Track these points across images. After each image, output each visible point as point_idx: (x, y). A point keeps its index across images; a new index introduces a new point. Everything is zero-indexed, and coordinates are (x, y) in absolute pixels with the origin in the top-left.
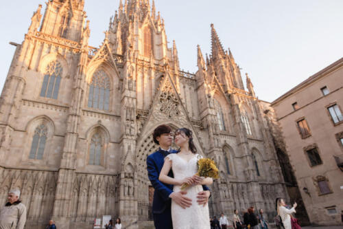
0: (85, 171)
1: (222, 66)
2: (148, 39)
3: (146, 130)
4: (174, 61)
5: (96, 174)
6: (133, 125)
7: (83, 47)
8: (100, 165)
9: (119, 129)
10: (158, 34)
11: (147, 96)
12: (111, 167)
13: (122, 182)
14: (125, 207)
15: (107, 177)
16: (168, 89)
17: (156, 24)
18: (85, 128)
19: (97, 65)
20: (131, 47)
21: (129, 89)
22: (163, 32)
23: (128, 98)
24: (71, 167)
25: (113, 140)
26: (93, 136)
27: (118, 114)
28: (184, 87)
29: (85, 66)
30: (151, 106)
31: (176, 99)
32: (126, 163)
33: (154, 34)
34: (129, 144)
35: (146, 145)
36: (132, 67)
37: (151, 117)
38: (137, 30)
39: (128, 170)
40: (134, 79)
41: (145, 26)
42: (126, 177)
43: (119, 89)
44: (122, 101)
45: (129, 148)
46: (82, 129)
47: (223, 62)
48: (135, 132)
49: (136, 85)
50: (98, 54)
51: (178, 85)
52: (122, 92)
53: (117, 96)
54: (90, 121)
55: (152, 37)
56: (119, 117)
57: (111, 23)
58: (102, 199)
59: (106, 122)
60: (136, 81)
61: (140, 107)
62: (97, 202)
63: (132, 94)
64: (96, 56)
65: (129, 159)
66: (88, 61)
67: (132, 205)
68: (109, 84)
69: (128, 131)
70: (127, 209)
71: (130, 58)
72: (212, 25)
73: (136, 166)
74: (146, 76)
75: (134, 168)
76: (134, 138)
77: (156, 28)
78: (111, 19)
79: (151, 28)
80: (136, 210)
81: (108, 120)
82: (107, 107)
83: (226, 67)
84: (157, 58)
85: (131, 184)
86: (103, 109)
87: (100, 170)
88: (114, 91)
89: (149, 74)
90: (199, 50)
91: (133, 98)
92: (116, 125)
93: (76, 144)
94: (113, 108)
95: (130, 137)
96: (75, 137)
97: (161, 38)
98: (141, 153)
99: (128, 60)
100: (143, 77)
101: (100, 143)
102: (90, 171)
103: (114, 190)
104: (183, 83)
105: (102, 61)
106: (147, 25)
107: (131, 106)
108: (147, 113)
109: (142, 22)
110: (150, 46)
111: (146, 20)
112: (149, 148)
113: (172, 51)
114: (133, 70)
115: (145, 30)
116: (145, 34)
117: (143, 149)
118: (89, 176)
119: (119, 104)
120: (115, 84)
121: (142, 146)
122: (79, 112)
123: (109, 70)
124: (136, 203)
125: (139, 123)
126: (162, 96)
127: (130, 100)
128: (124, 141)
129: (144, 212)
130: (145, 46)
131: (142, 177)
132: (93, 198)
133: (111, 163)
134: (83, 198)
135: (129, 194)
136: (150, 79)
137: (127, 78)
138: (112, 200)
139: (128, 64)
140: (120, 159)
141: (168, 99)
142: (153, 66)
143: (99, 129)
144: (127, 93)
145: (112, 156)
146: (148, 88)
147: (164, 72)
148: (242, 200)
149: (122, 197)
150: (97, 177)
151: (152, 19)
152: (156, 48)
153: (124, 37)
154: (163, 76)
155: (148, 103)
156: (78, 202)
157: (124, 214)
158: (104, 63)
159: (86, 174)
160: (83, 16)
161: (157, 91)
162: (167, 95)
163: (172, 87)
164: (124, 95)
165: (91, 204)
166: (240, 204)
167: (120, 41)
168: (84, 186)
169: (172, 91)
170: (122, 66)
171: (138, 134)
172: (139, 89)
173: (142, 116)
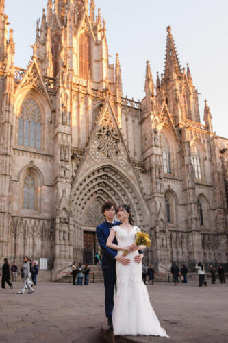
0: (20, 215)
1: (176, 90)
2: (85, 52)
3: (81, 171)
4: (116, 83)
5: (31, 218)
6: (68, 167)
7: (8, 67)
8: (35, 209)
9: (53, 171)
10: (98, 44)
11: (83, 131)
12: (45, 211)
13: (58, 226)
14: (60, 251)
15: (42, 221)
16: (108, 122)
17: (95, 29)
18: (17, 169)
19: (25, 93)
20: (65, 67)
21: (63, 124)
22: (104, 42)
23: (62, 134)
24: (6, 210)
25: (46, 183)
26: (26, 178)
27: (51, 154)
28: (127, 119)
29: (12, 94)
30: (87, 144)
31: (116, 135)
32: (61, 208)
33: (92, 44)
34: (64, 187)
35: (81, 188)
36: (66, 94)
37: (88, 157)
38: (71, 39)
39: (63, 215)
40: (69, 110)
41: (81, 32)
42: (61, 222)
43: (51, 122)
44: (55, 138)
45: (64, 192)
46: (14, 170)
47: (177, 83)
48: (69, 174)
49: (70, 118)
50: (26, 77)
51: (119, 117)
52: (55, 127)
53: (50, 132)
54: (22, 161)
55: (90, 49)
56: (52, 157)
57: (38, 30)
58: (38, 242)
59: (39, 162)
60: (70, 113)
61: (75, 145)
62: (34, 245)
63: (67, 129)
64: (24, 81)
65: (64, 204)
66: (16, 87)
67: (67, 249)
68: (41, 116)
69: (62, 173)
70: (63, 253)
71: (63, 82)
72: (169, 28)
73: (71, 212)
74: (82, 105)
75: (69, 213)
76: (69, 181)
77: (96, 35)
78: (38, 23)
79: (88, 36)
80: (72, 254)
81: (40, 160)
82: (38, 145)
83: (181, 91)
84: (95, 80)
85: (66, 229)
86: (35, 148)
87: (34, 214)
88: (46, 125)
89: (86, 103)
90: (148, 68)
91: (67, 135)
92: (49, 165)
93: (10, 187)
94: (46, 146)
95: (64, 180)
96: (8, 180)
97: (101, 51)
98: (76, 197)
99: (61, 85)
100: (79, 107)
101: (33, 185)
102: (25, 215)
103: (50, 234)
104: (126, 115)
105: (30, 86)
106: (83, 31)
107: (66, 144)
108: (83, 153)
109: (77, 27)
110: (87, 63)
111: (83, 23)
112: (84, 192)
113: (115, 69)
114: (67, 99)
115: (82, 38)
116: (81, 45)
117: (78, 193)
118: (24, 220)
119: (52, 141)
120: (47, 116)
121: (78, 189)
122: (10, 152)
123: (39, 98)
124: (71, 248)
125: (74, 164)
126: (100, 131)
127: (64, 136)
128: (59, 184)
129: (79, 256)
130: (81, 63)
131: (76, 222)
132: (29, 241)
133: (45, 207)
134: (20, 241)
135: (64, 239)
136: (87, 109)
137: (61, 108)
138: (47, 244)
139: (61, 90)
140: (55, 203)
141: (107, 135)
142: (90, 92)
143: (32, 170)
144: (61, 128)
145: (46, 200)
146: (85, 121)
147: (103, 100)
148: (180, 249)
149: (57, 241)
150: (33, 221)
151: (90, 22)
152: (94, 65)
153: (56, 51)
154: (101, 105)
155: (84, 140)
156: (16, 245)
157: (60, 258)
158: (33, 90)
159: (22, 218)
160: (4, 22)
161: (95, 124)
162: (106, 130)
163: (113, 121)
164: (57, 130)
165: (27, 247)
166: (177, 253)
167: (50, 56)
168: (20, 230)
169: (112, 125)
170: (55, 93)
171: (73, 177)
172: (74, 122)
173: (78, 155)
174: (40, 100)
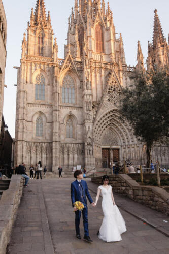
0: (65, 142)
1: (159, 55)
3: (99, 115)
5: (71, 143)
6: (90, 113)
8: (73, 137)
9: (83, 116)
10: (108, 30)
11: (99, 90)
12: (79, 139)
13: (86, 147)
14: (88, 161)
15: (77, 145)
16: (114, 83)
17: (105, 20)
18: (63, 117)
19: (65, 73)
21: (87, 89)
22: (111, 29)
23: (87, 95)
24: (58, 140)
25: (79, 123)
26: (68, 121)
27: (81, 106)
28: (126, 79)
29: (58, 76)
30: (102, 98)
31: (119, 91)
32: (88, 137)
33: (104, 30)
34: (89, 125)
35: (99, 124)
36: (88, 72)
37: (103, 105)
38: (90, 31)
39: (89, 141)
40: (90, 80)
41: (96, 24)
42: (88, 145)
43: (80, 88)
44: (83, 97)
45: (89, 128)
46: (61, 118)
47: (161, 50)
48: (91, 118)
49: (91, 85)
50: (65, 64)
51: (121, 79)
52: (83, 91)
53: (80, 94)
54: (65, 112)
55: (102, 34)
56: (81, 108)
57: (69, 23)
58: (76, 156)
59: (75, 112)
60: (91, 82)
61: (94, 99)
62: (73, 158)
63: (89, 92)
64: (64, 67)
65: (89, 135)
66: (59, 71)
67: (92, 160)
68: (74, 85)
69: (88, 117)
70: (89, 162)
71: (86, 65)
72: (155, 11)
73: (93, 139)
74: (98, 74)
75: (92, 140)
76: (91, 121)
77: (106, 24)
78: (69, 19)
79: (101, 26)
80: (94, 162)
81: (75, 110)
82: (73, 101)
84: (107, 53)
85: (91, 148)
86: (72, 103)
87: (73, 141)
88: (77, 90)
89: (100, 73)
90: (139, 45)
91: (89, 95)
92: (80, 113)
93: (59, 128)
94: (78, 102)
95: (89, 121)
96: (58, 123)
97: (110, 34)
99: (85, 67)
100: (96, 76)
101: (72, 124)
102: (68, 142)
103: (82, 151)
104: (126, 77)
105: (68, 69)
106: (98, 23)
107: (89, 101)
108: (99, 103)
109: (94, 21)
110: (101, 43)
111: (97, 18)
112: (101, 126)
114: (89, 74)
115: (97, 28)
116: (97, 32)
117: (97, 127)
118: (67, 145)
119: (81, 99)
120: (77, 84)
122: (59, 108)
123: (73, 74)
124: (94, 159)
125: (95, 110)
126: (109, 89)
127: (88, 96)
128: (86, 124)
129: (99, 163)
130: (97, 43)
131: (97, 144)
132: (71, 156)
133: (79, 137)
134: (66, 156)
135: (90, 154)
136: (101, 76)
137: (85, 80)
138: (81, 157)
139: (85, 70)
140: (84, 135)
141: (114, 91)
142: (103, 66)
143: (70, 116)
144: (86, 92)
145: (79, 133)
146: (100, 84)
147: (111, 70)
148: (163, 158)
149: (86, 156)
150: (72, 145)
152: (106, 44)
154: (110, 73)
155: (100, 95)
156: (63, 158)
157: (88, 165)
158: (69, 71)
159: (66, 143)
160: (51, 33)
161: (106, 86)
162: (113, 89)
163: (117, 82)
164: (84, 93)
165: (70, 160)
166: (162, 160)
167: (77, 44)
168: (66, 150)
169: (117, 84)
170: (81, 71)
171: (94, 118)
172: (94, 85)
173: (97, 105)
174: (73, 75)
